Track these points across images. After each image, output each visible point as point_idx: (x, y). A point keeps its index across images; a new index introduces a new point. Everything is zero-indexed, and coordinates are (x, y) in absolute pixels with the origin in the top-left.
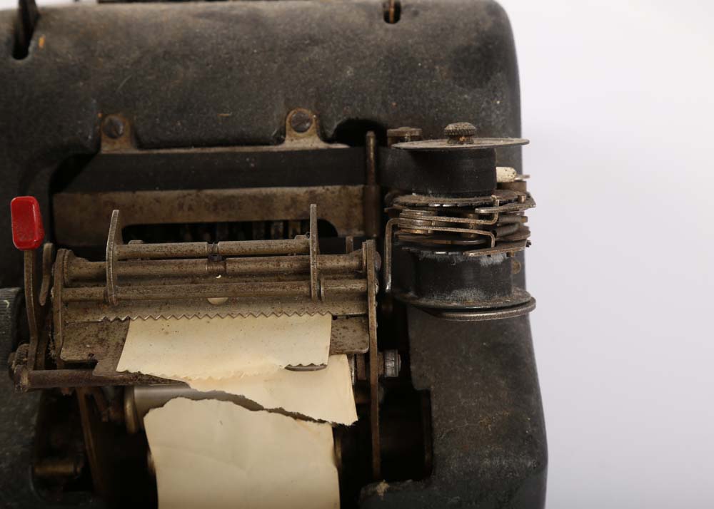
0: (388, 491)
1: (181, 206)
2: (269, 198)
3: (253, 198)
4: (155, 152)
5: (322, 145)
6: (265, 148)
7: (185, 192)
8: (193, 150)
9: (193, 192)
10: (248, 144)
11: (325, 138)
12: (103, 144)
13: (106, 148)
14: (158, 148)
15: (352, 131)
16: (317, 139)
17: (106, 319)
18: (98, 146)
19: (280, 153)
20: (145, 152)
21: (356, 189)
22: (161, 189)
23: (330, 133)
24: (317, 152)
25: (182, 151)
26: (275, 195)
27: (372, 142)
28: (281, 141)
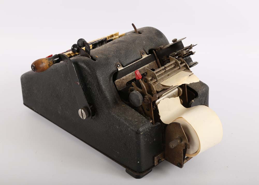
0: (194, 101)
1: (133, 75)
2: (144, 68)
3: (142, 69)
4: (126, 67)
5: (148, 56)
6: (140, 60)
7: (132, 72)
8: (131, 64)
9: (134, 72)
10: (137, 60)
11: (148, 54)
12: (118, 69)
13: (119, 70)
14: (126, 66)
15: (151, 51)
16: (147, 55)
17: (157, 85)
18: (118, 70)
19: (143, 59)
20: (125, 68)
21: (155, 61)
22: (128, 74)
23: (148, 53)
24: (148, 57)
25: (130, 65)
26: (145, 67)
27: (154, 52)
28: (142, 57)
